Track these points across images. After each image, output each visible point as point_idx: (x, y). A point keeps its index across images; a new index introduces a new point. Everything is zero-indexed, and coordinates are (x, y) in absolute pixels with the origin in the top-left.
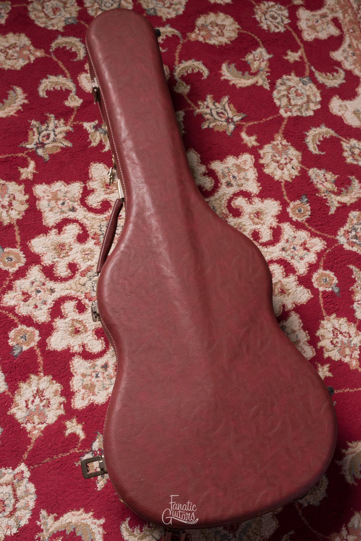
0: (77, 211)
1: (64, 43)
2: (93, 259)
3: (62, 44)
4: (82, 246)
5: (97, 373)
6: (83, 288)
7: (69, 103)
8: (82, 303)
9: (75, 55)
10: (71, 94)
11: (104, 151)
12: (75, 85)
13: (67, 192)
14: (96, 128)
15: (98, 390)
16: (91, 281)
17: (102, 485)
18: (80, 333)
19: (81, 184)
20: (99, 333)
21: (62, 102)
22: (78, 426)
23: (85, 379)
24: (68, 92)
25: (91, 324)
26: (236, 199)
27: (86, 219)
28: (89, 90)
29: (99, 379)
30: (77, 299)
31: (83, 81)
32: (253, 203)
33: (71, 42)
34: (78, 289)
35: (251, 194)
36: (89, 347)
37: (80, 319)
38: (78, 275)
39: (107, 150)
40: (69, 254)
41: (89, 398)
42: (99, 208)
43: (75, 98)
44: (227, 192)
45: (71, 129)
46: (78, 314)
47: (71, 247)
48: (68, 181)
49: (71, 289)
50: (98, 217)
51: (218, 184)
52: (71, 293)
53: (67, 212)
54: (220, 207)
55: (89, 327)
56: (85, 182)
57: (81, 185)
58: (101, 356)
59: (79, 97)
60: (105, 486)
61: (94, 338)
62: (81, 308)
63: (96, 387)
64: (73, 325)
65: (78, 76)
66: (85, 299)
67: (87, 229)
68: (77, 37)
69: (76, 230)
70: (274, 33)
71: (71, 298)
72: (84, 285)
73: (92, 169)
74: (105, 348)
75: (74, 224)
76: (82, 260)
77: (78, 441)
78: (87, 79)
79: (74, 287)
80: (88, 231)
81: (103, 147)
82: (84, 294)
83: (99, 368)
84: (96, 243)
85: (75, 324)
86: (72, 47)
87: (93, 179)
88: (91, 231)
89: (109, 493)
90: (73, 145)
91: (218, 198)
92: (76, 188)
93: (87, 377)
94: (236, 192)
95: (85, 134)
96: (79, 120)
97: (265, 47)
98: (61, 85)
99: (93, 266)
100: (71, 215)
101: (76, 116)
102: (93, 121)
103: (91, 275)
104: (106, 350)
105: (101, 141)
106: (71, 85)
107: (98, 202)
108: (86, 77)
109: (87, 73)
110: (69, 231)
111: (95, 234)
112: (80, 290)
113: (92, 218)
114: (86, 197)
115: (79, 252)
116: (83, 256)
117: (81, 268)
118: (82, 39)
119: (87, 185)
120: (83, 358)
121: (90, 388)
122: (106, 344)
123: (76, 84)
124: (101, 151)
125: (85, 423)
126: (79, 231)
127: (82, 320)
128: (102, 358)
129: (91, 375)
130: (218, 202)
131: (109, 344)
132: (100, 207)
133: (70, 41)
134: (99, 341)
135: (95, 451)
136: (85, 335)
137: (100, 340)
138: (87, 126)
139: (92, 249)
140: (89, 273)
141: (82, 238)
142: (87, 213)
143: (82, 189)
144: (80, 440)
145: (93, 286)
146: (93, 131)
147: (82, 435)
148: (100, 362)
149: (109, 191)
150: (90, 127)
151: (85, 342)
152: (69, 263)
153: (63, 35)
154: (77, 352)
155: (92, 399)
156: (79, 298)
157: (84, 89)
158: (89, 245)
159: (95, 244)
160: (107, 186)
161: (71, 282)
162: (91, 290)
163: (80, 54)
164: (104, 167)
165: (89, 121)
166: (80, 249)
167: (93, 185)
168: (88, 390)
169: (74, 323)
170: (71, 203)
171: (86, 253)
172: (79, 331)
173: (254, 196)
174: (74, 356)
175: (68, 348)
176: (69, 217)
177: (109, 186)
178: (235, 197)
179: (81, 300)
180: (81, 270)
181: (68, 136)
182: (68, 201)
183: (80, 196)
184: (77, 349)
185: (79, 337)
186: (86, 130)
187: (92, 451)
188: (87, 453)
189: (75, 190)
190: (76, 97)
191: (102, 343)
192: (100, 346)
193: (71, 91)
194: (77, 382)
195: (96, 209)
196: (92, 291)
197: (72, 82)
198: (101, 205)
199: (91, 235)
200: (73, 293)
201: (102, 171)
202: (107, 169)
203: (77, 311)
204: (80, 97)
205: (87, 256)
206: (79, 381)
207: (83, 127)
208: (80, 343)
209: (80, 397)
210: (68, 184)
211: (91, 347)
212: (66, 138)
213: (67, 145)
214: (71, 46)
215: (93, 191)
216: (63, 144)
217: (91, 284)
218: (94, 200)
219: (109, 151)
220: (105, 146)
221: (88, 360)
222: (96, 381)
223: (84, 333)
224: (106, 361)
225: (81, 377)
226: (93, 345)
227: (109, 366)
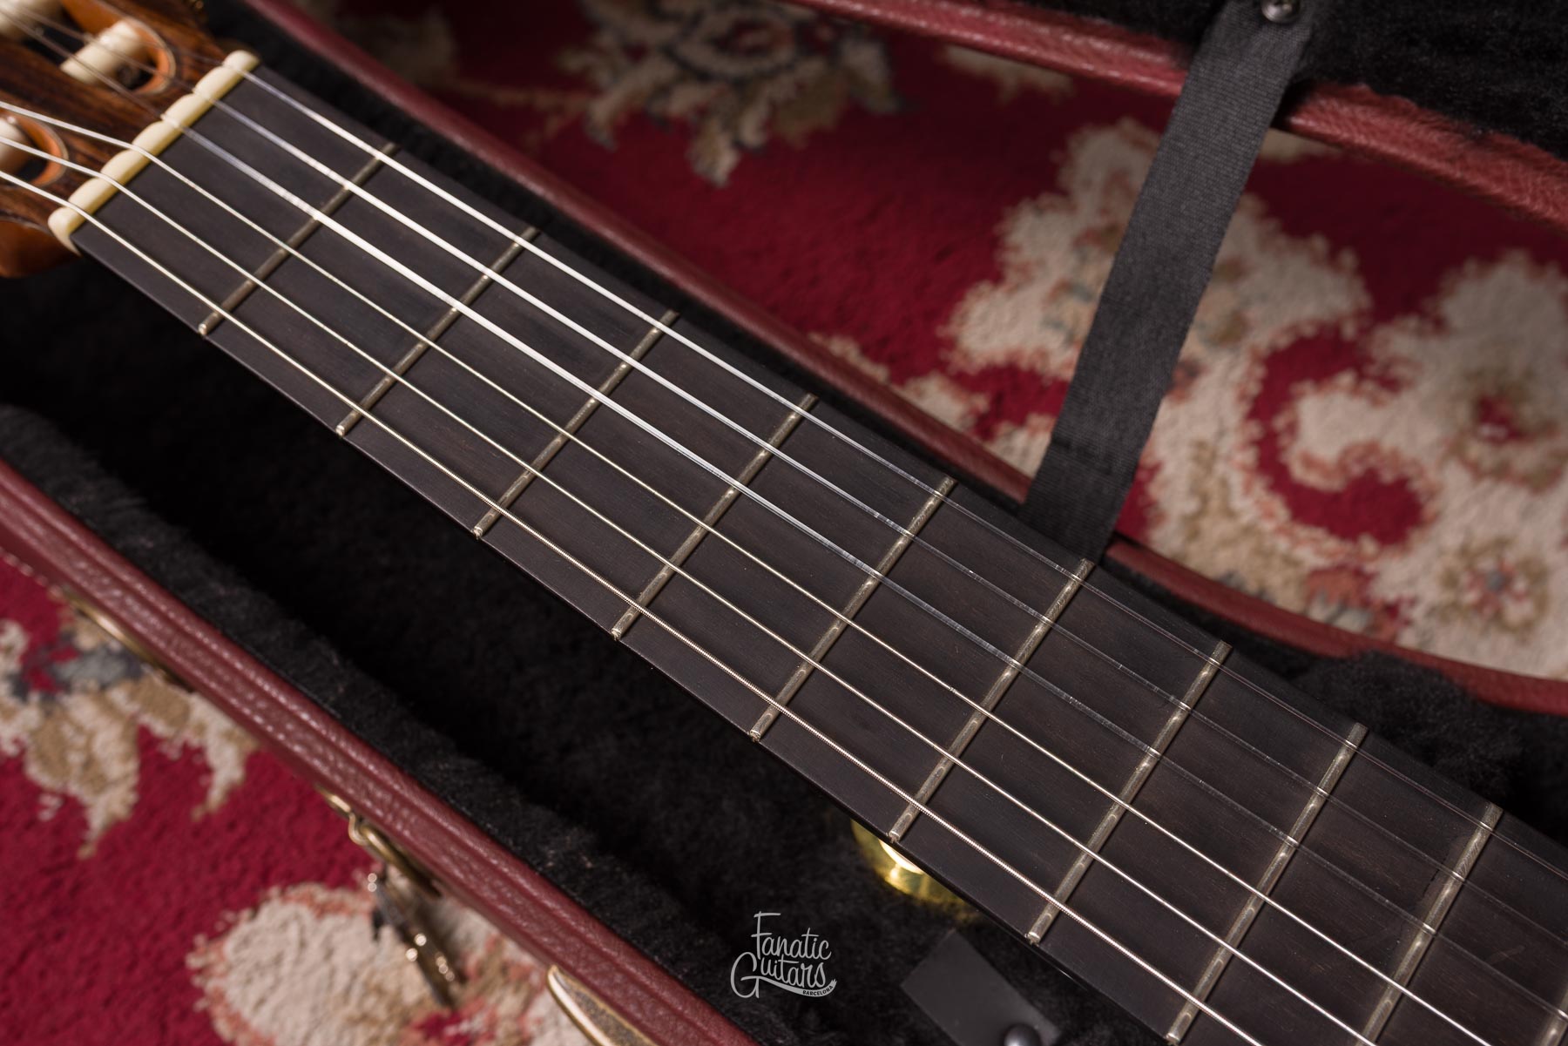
11: (216, 796)
14: (39, 677)
26: (1293, 428)
32: (1400, 371)
35: (1336, 329)
39: (236, 774)
44: (1206, 431)
54: (1264, 554)
81: (194, 765)
91: (1191, 506)
94: (1254, 389)
124: (197, 814)
130: (1215, 529)
164: (306, 912)
173: (1365, 331)
177: (458, 1015)
178: (1280, 422)
201: (314, 952)
202: (339, 908)
219: (252, 764)
220: (200, 751)
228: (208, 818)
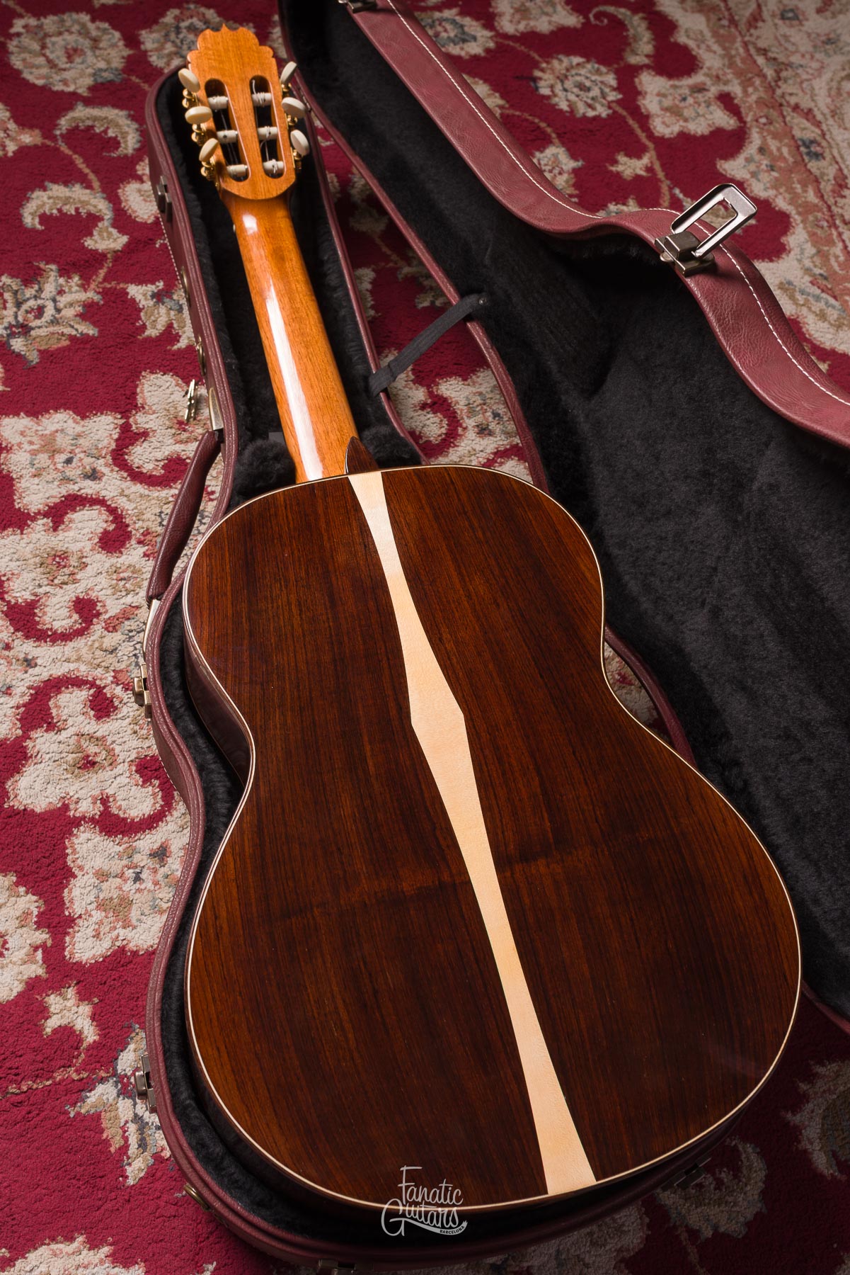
0: (104, 479)
1: (88, 119)
2: (138, 590)
3: (83, 121)
4: (114, 560)
5: (138, 870)
6: (111, 659)
7: (96, 242)
8: (105, 694)
9: (114, 143)
10: (100, 225)
11: (175, 347)
12: (111, 205)
13: (79, 436)
14: (158, 297)
15: (139, 913)
16: (132, 644)
17: (140, 1170)
18: (96, 767)
19: (116, 418)
20: (146, 769)
21: (80, 239)
22: (81, 1009)
23: (105, 886)
24: (94, 219)
25: (126, 747)
26: (503, 462)
27: (125, 499)
28: (146, 217)
29: (143, 887)
30: (92, 684)
31: (131, 198)
33: (106, 118)
34: (95, 662)
36: (119, 803)
37: (99, 734)
38: (98, 628)
39: (184, 347)
40: (78, 577)
41: (114, 934)
42: (158, 474)
43: (110, 234)
44: (478, 448)
45: (97, 298)
46: (93, 722)
47: (84, 560)
48: (83, 411)
49: (78, 659)
50: (156, 494)
51: (456, 430)
52: (78, 671)
53: (78, 480)
55: (121, 754)
56: (125, 414)
57: (116, 421)
58: (150, 827)
59: (119, 232)
60: (147, 1173)
61: (133, 781)
62: (102, 706)
63: (134, 907)
64: (79, 749)
65: (119, 188)
66: (113, 686)
67: (127, 521)
68: (121, 107)
69: (98, 521)
70: (584, 117)
71: (78, 682)
72: (111, 652)
73: (146, 386)
74: (161, 806)
75: (95, 507)
76: (109, 592)
77: (77, 1048)
78: (142, 195)
79: (87, 656)
80: (128, 526)
81: (177, 338)
82: (112, 674)
83: (145, 857)
84: (149, 552)
85: (85, 744)
86: (108, 128)
87: (147, 408)
88: (137, 526)
89: (158, 1194)
90: (99, 331)
91: (457, 460)
92: (104, 427)
93: (110, 880)
94: (502, 449)
95: (133, 309)
96: (117, 280)
97: (563, 144)
98: (79, 206)
99: (137, 607)
100: (89, 488)
101: (110, 270)
102: (153, 283)
103: (132, 628)
104: (164, 812)
105: (170, 326)
106: (101, 206)
107: (157, 461)
108: (139, 191)
109: (142, 181)
110: (80, 525)
111: (147, 533)
112: (103, 664)
113: (141, 496)
114: (127, 447)
115: (105, 574)
116: (115, 582)
117: (106, 612)
118: (132, 112)
119: (131, 420)
120: (101, 832)
121: (119, 909)
122: (163, 798)
123: (114, 204)
124: (169, 348)
125: (101, 1001)
126: (105, 525)
127: (104, 737)
128: (153, 832)
129: (121, 875)
131: (173, 798)
132: (163, 472)
133: (104, 115)
134: (147, 790)
135: (126, 1075)
136: (110, 773)
137: (151, 788)
138: (137, 292)
139: (137, 566)
140: (127, 623)
141: (113, 540)
142: (129, 483)
143: (118, 430)
144: (85, 1045)
145: (135, 655)
146: (151, 303)
147: (90, 1034)
148: (147, 842)
149: (185, 436)
150: (145, 295)
151: (110, 791)
152: (78, 598)
153: (88, 102)
154: (87, 815)
155: (121, 938)
156: (98, 682)
157: (133, 215)
158: (130, 558)
159: (145, 555)
160: (182, 425)
161: (80, 643)
162: (130, 665)
163: (126, 142)
164: (174, 382)
165: (140, 282)
166: (107, 565)
167: (147, 423)
168: (111, 914)
169: (83, 742)
170: (88, 461)
171: (122, 575)
172: (93, 764)
174: (78, 825)
175: (64, 804)
176: (82, 491)
177: (187, 424)
178: (499, 460)
179: (104, 687)
180: (107, 616)
181: (89, 312)
182: (82, 455)
183: (113, 446)
184: (86, 807)
185: (95, 777)
186: (133, 300)
187: (115, 1074)
188: (102, 1080)
189: (100, 432)
190: (114, 231)
191: (154, 794)
192: (150, 801)
193: (100, 219)
194: (83, 891)
195: (151, 476)
196: (133, 667)
197: (104, 198)
198: (164, 467)
199: (137, 535)
200: (83, 670)
201: (168, 391)
202: (182, 386)
203: (92, 713)
204: (122, 231)
205: (123, 582)
206: (89, 889)
207: (128, 293)
208: (97, 792)
209: (90, 932)
210: (84, 417)
211: (124, 804)
212: (82, 317)
213: (85, 331)
214: (105, 126)
215: (145, 435)
216: (77, 330)
217: (132, 648)
218: (145, 456)
219: (189, 347)
220: (180, 336)
221: (116, 836)
222: (134, 891)
223: (108, 769)
224: (163, 840)
225: (95, 880)
226: (131, 799)
227: (171, 852)
228: (170, 350)
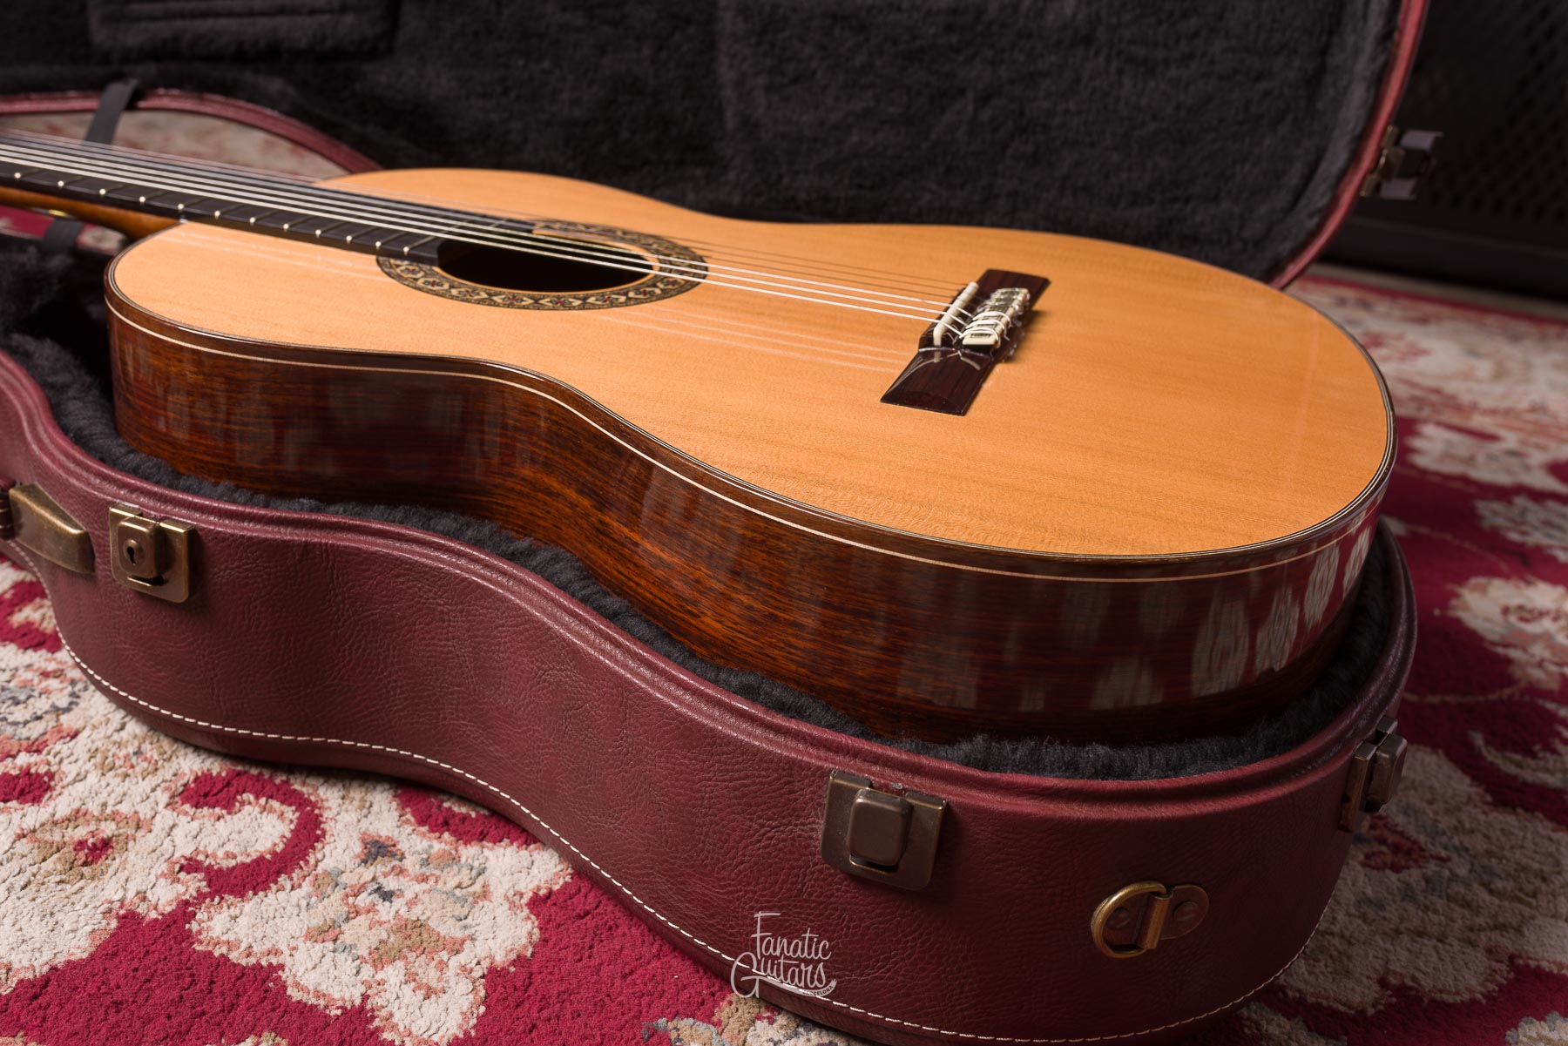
5: (372, 888)
15: (451, 922)
18: (117, 844)
20: (208, 795)
23: (347, 938)
25: (135, 797)
29: (409, 896)
36: (221, 853)
37: (63, 814)
46: (30, 808)
55: (139, 808)
58: (317, 839)
61: (207, 819)
62: (20, 788)
63: (432, 924)
64: (51, 846)
74: (296, 811)
83: (360, 869)
85: (53, 836)
93: (345, 927)
104: (309, 812)
120: (242, 896)
121: (412, 942)
122: (285, 803)
127: (77, 811)
128: (328, 839)
129: (356, 910)
131: (300, 792)
134: (244, 812)
136: (150, 835)
137: (248, 807)
148: (336, 855)
151: (185, 852)
154: (186, 898)
168: (411, 956)
169: (44, 837)
172: (105, 844)
174: (188, 917)
175: (121, 918)
184: (165, 897)
185: (130, 856)
191: (266, 809)
192: (270, 819)
194: (321, 970)
203: (12, 804)
206: (326, 962)
208: (162, 867)
209: (411, 997)
211: (230, 849)
221: (276, 882)
222: (403, 911)
223: (140, 834)
224: (356, 836)
225: (319, 946)
226: (231, 837)
227: (388, 838)
